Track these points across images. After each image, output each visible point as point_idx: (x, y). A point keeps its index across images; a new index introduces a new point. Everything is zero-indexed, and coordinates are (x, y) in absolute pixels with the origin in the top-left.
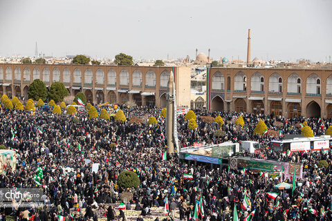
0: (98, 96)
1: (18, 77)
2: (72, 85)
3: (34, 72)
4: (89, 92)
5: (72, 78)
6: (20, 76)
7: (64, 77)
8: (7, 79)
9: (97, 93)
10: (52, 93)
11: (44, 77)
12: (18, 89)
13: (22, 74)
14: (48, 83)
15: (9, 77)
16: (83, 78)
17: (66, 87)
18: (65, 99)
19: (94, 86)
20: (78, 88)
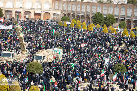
0: (134, 24)
1: (89, 10)
2: (119, 16)
3: (98, 8)
4: (129, 21)
5: (120, 12)
6: (90, 9)
7: (115, 11)
8: (82, 11)
9: (134, 22)
10: (106, 20)
11: (103, 11)
12: (88, 18)
13: (91, 9)
14: (105, 15)
15: (84, 10)
16: (126, 13)
17: (115, 18)
18: (114, 25)
19: (132, 17)
20: (123, 19)
